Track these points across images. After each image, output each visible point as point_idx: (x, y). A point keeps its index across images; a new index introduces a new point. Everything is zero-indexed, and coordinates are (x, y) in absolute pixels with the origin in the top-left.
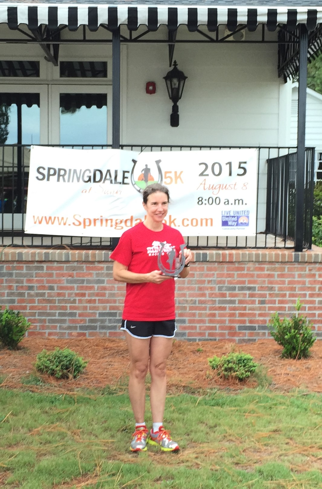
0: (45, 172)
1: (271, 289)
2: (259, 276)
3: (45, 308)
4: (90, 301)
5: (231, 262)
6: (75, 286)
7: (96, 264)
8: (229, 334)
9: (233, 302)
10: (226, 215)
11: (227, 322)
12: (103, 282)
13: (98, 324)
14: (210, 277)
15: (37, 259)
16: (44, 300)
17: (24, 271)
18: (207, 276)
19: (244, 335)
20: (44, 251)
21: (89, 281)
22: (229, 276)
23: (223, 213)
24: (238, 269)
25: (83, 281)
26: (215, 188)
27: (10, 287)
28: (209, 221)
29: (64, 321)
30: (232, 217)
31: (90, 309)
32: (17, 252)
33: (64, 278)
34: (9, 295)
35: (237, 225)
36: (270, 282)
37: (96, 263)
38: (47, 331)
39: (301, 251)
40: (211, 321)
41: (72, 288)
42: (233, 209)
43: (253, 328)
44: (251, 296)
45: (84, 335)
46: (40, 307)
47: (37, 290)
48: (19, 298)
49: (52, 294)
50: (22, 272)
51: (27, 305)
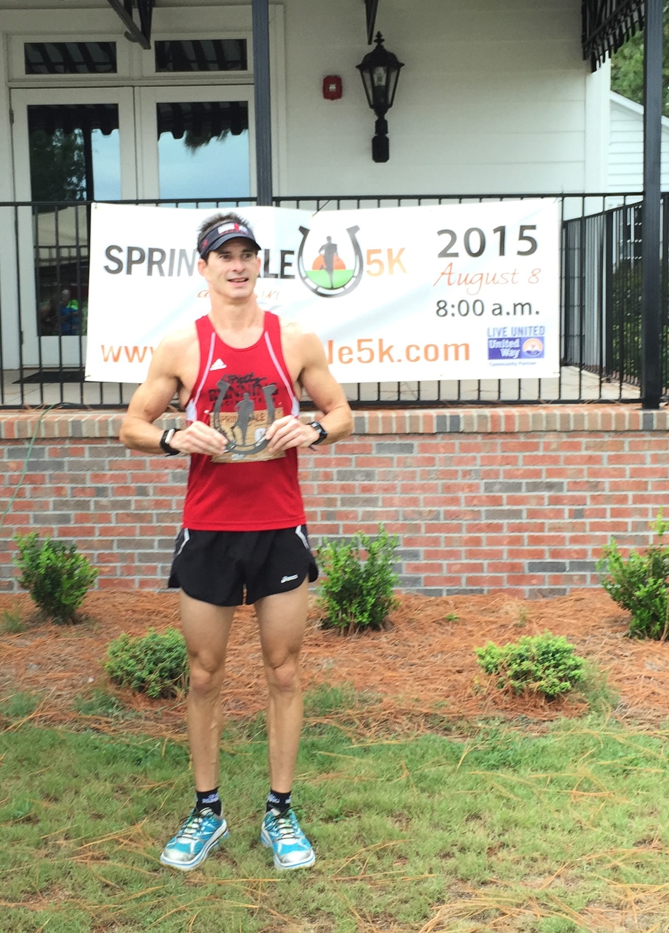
0: (123, 257)
1: (596, 486)
2: (568, 461)
3: (131, 531)
5: (510, 433)
8: (511, 580)
9: (517, 514)
10: (496, 336)
11: (505, 555)
14: (467, 463)
15: (110, 433)
16: (128, 515)
17: (87, 458)
18: (460, 462)
19: (542, 580)
22: (507, 461)
23: (491, 334)
24: (525, 447)
26: (471, 282)
27: (59, 491)
28: (462, 350)
30: (510, 339)
32: (70, 420)
33: (167, 471)
34: (57, 505)
35: (520, 356)
36: (594, 473)
38: (137, 578)
39: (657, 407)
40: (471, 554)
42: (510, 323)
43: (559, 567)
44: (555, 501)
46: (121, 530)
47: (114, 495)
48: (79, 512)
49: (145, 503)
50: (82, 459)
51: (95, 525)
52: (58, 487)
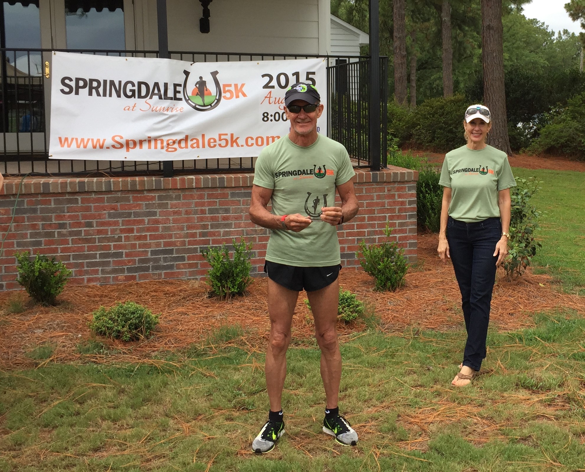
0: (73, 84)
3: (82, 249)
4: (139, 238)
6: (120, 220)
7: (146, 194)
12: (154, 214)
13: (151, 264)
15: (69, 190)
16: (79, 239)
17: (52, 206)
20: (77, 180)
21: (136, 214)
25: (129, 215)
26: (281, 102)
27: (34, 227)
29: (107, 264)
31: (140, 248)
32: (42, 182)
33: (105, 212)
34: (33, 236)
37: (145, 192)
38: (86, 277)
39: (379, 170)
41: (116, 223)
45: (134, 278)
46: (75, 249)
47: (70, 228)
48: (47, 239)
49: (91, 232)
50: (50, 206)
51: (58, 246)
52: (32, 224)
